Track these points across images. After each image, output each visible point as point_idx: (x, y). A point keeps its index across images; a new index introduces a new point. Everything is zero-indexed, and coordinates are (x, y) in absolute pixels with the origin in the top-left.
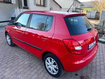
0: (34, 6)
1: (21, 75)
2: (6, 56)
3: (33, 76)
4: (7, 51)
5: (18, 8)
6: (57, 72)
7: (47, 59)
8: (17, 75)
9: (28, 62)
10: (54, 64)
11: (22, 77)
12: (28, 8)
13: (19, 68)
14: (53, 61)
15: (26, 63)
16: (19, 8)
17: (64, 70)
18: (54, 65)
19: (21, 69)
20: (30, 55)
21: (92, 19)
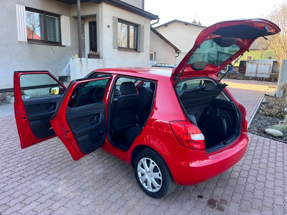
0: (113, 50)
1: (90, 193)
2: (55, 158)
3: (112, 195)
4: (57, 150)
5: (77, 56)
6: (160, 186)
7: (142, 160)
8: (82, 192)
9: (102, 170)
10: (155, 170)
11: (91, 195)
12: (98, 57)
13: (84, 180)
14: (153, 163)
15: (98, 172)
16: (80, 56)
17: (173, 181)
18: (154, 172)
19: (87, 182)
20: (104, 157)
21: (261, 79)
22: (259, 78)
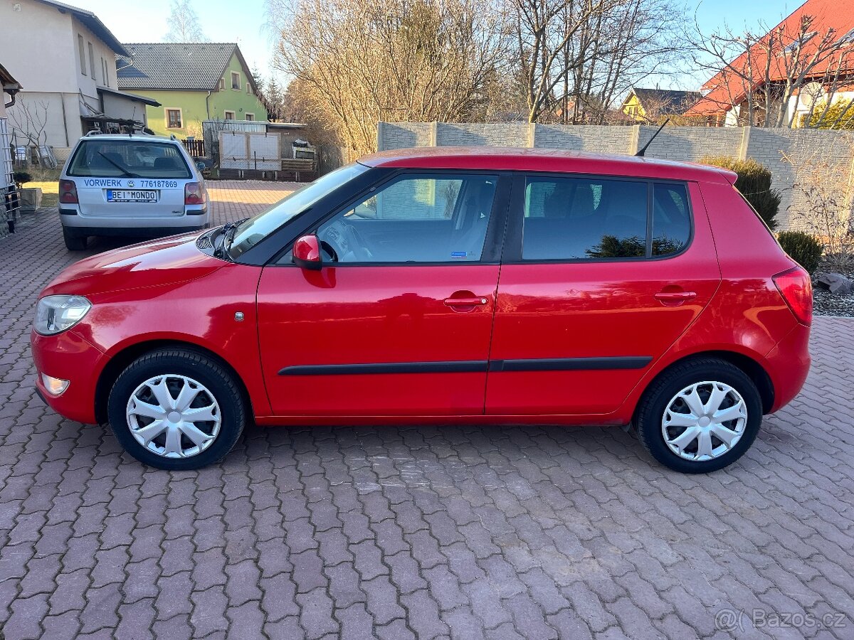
21: (269, 176)
22: (264, 173)
